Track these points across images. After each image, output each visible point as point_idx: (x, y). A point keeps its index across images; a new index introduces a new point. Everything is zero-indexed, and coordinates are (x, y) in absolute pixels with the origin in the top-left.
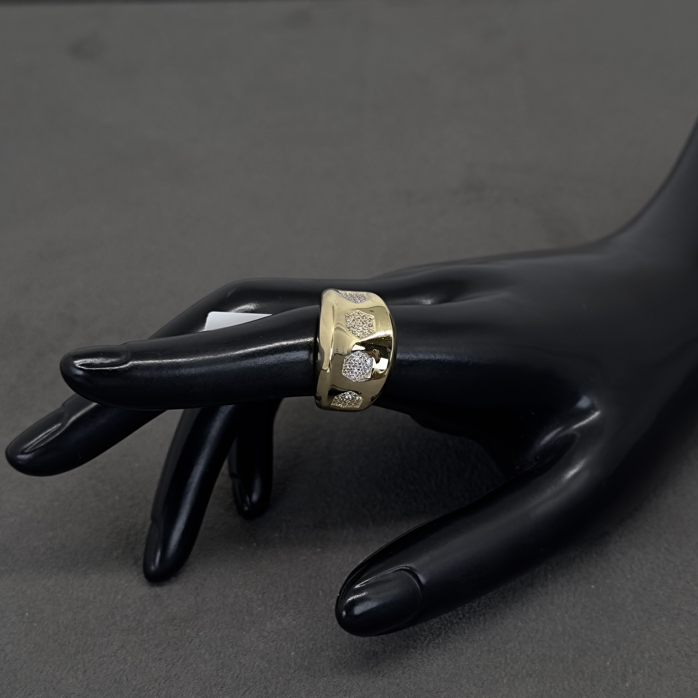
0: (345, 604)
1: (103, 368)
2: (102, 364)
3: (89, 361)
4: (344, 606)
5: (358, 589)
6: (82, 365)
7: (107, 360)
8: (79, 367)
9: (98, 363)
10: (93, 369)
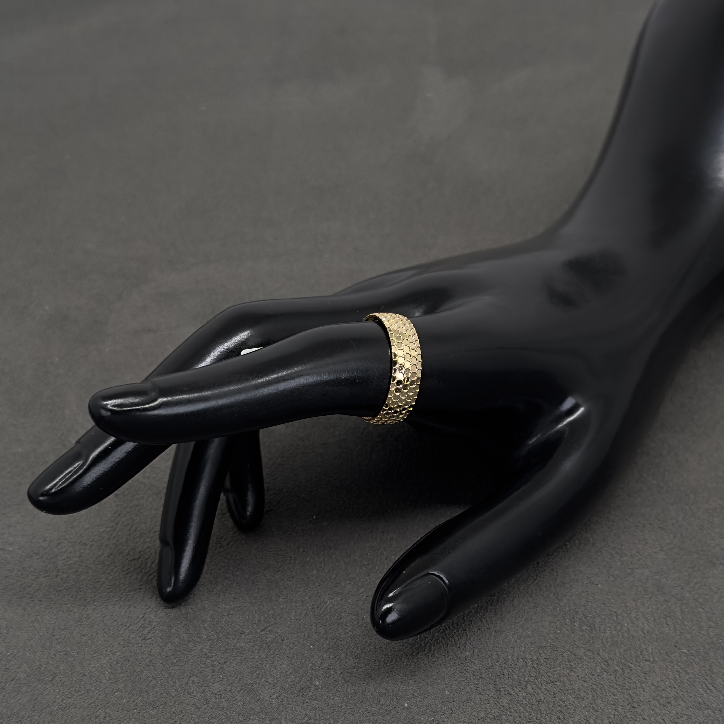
0: (381, 613)
1: (133, 408)
2: (132, 403)
3: (119, 401)
4: (380, 615)
5: (392, 597)
6: (114, 406)
7: (136, 399)
8: (111, 408)
9: (128, 403)
10: (124, 409)
